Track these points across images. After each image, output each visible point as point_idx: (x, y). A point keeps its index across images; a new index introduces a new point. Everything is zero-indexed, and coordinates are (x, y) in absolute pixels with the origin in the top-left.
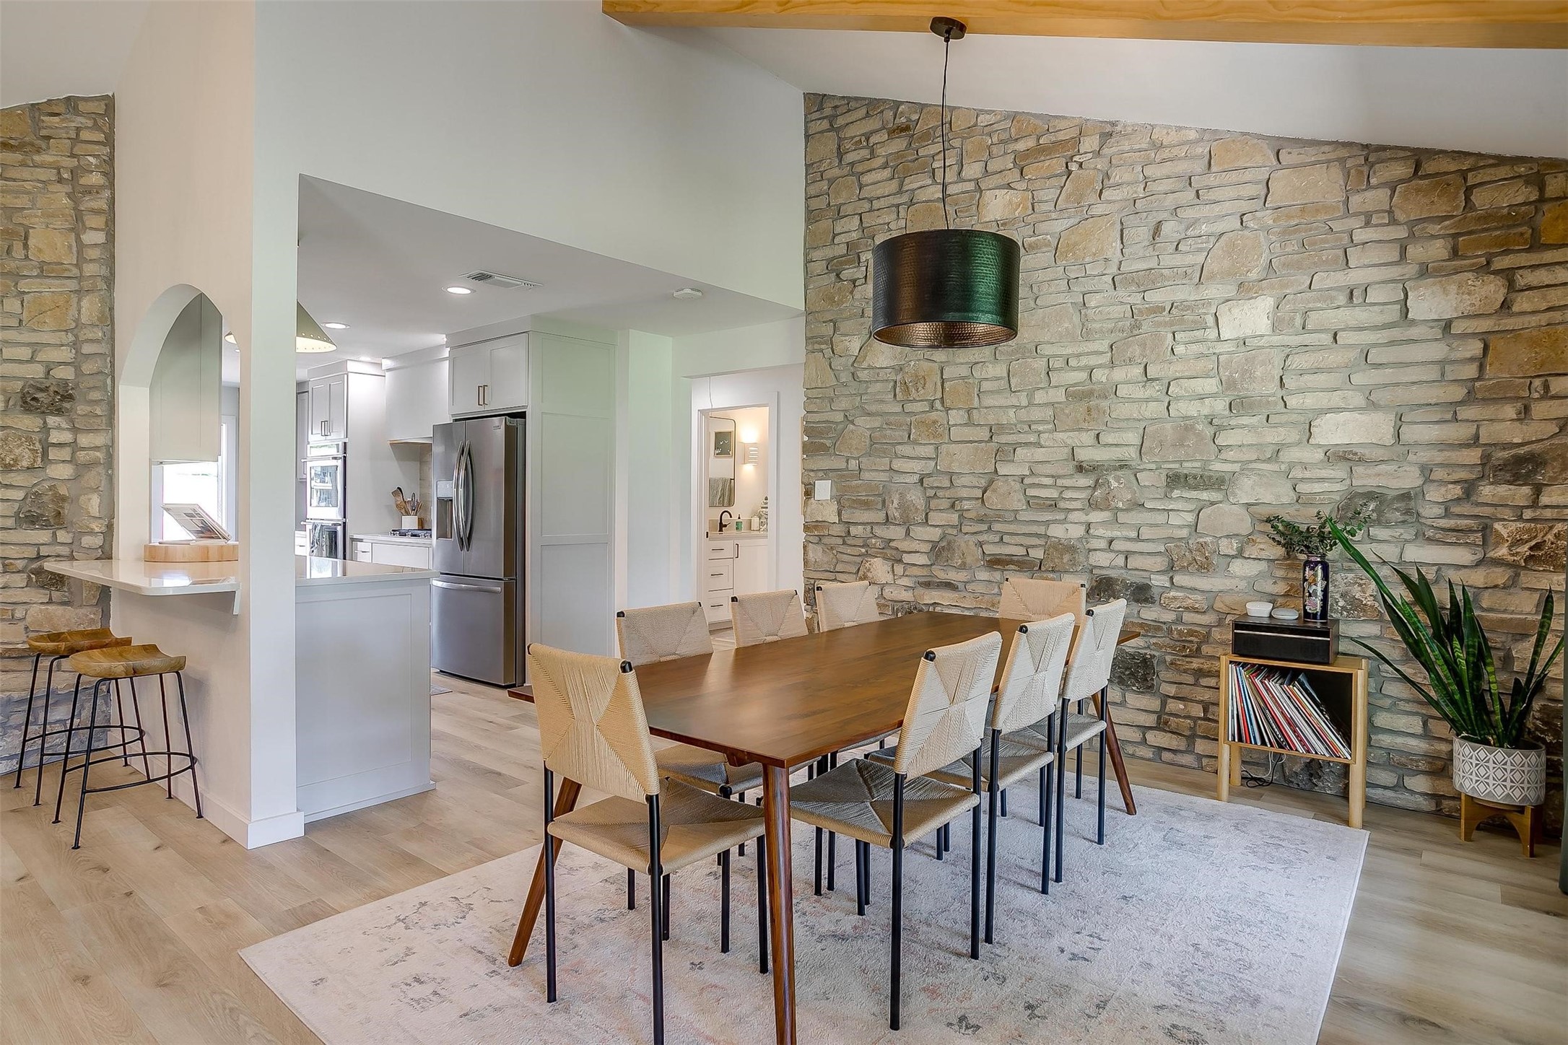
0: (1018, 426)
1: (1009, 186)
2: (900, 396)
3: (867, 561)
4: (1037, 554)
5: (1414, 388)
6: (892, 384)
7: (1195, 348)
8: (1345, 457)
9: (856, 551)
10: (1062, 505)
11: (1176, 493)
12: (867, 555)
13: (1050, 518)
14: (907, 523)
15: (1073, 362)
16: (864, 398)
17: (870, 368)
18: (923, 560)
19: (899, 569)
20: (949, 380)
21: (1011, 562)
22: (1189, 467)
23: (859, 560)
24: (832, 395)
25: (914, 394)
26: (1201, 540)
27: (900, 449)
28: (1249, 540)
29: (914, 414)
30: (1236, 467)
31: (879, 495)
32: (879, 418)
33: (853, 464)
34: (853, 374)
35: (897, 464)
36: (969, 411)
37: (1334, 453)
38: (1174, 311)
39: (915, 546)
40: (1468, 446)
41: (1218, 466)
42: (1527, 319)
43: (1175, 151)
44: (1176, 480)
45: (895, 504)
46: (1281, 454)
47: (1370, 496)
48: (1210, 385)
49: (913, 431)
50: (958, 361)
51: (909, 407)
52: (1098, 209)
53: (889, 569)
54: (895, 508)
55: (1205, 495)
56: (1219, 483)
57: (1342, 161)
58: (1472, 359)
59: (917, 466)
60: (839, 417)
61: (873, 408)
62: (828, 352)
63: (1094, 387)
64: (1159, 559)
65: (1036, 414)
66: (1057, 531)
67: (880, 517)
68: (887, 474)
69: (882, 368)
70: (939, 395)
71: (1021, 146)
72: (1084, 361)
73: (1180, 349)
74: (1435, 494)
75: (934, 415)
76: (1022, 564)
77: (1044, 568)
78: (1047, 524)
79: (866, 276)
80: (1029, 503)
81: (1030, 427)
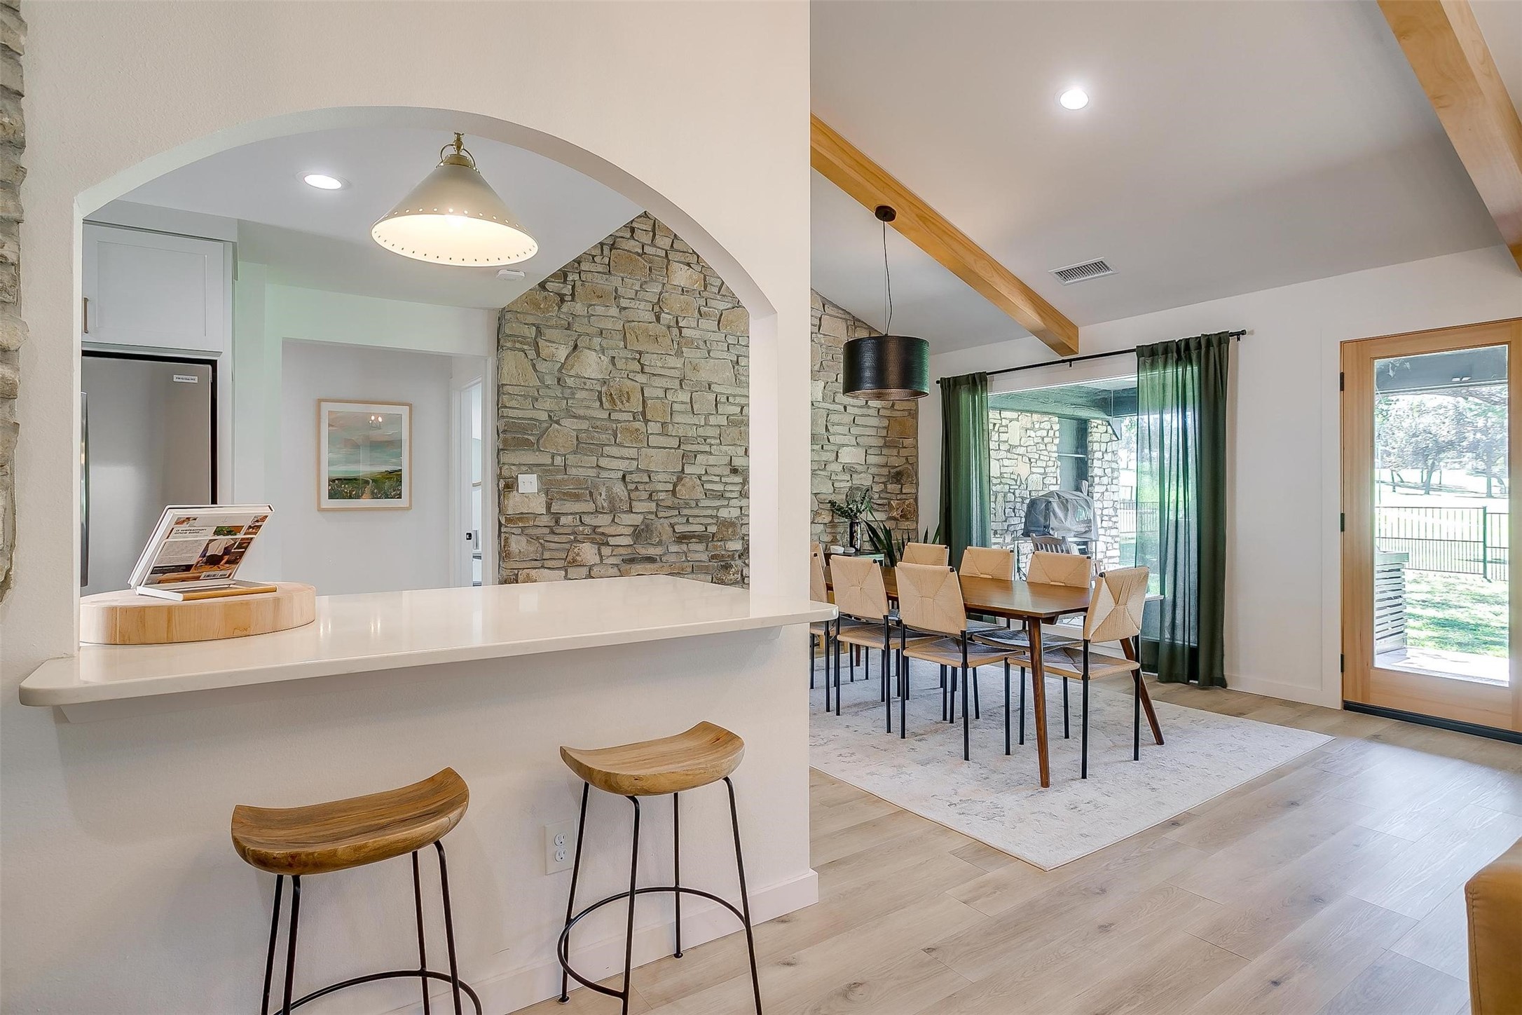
0: (698, 439)
1: (689, 265)
2: (606, 405)
3: (576, 547)
4: (712, 529)
5: (870, 438)
6: (598, 393)
8: (849, 470)
9: (564, 539)
10: (728, 495)
12: (576, 541)
13: (719, 504)
14: (613, 511)
15: (731, 399)
16: (570, 402)
17: (578, 376)
18: (628, 541)
19: (606, 551)
20: (648, 399)
21: (694, 537)
23: (567, 546)
24: (536, 394)
25: (619, 406)
27: (606, 450)
28: (817, 513)
29: (618, 421)
31: (587, 489)
32: (587, 422)
33: (559, 461)
34: (559, 380)
35: (604, 462)
36: (664, 425)
37: (846, 467)
39: (620, 530)
40: (884, 467)
42: (897, 412)
45: (603, 496)
46: (827, 466)
47: (858, 489)
49: (619, 435)
50: (654, 384)
51: (614, 416)
53: (596, 552)
54: (604, 499)
57: (847, 320)
58: (884, 428)
59: (623, 465)
60: (544, 416)
61: (581, 412)
62: (532, 355)
65: (709, 432)
66: (724, 513)
67: (591, 507)
68: (595, 470)
69: (589, 379)
70: (641, 409)
72: (738, 400)
74: (876, 488)
75: (637, 425)
76: (701, 538)
77: (715, 539)
78: (718, 508)
79: (573, 295)
80: (706, 494)
81: (705, 440)
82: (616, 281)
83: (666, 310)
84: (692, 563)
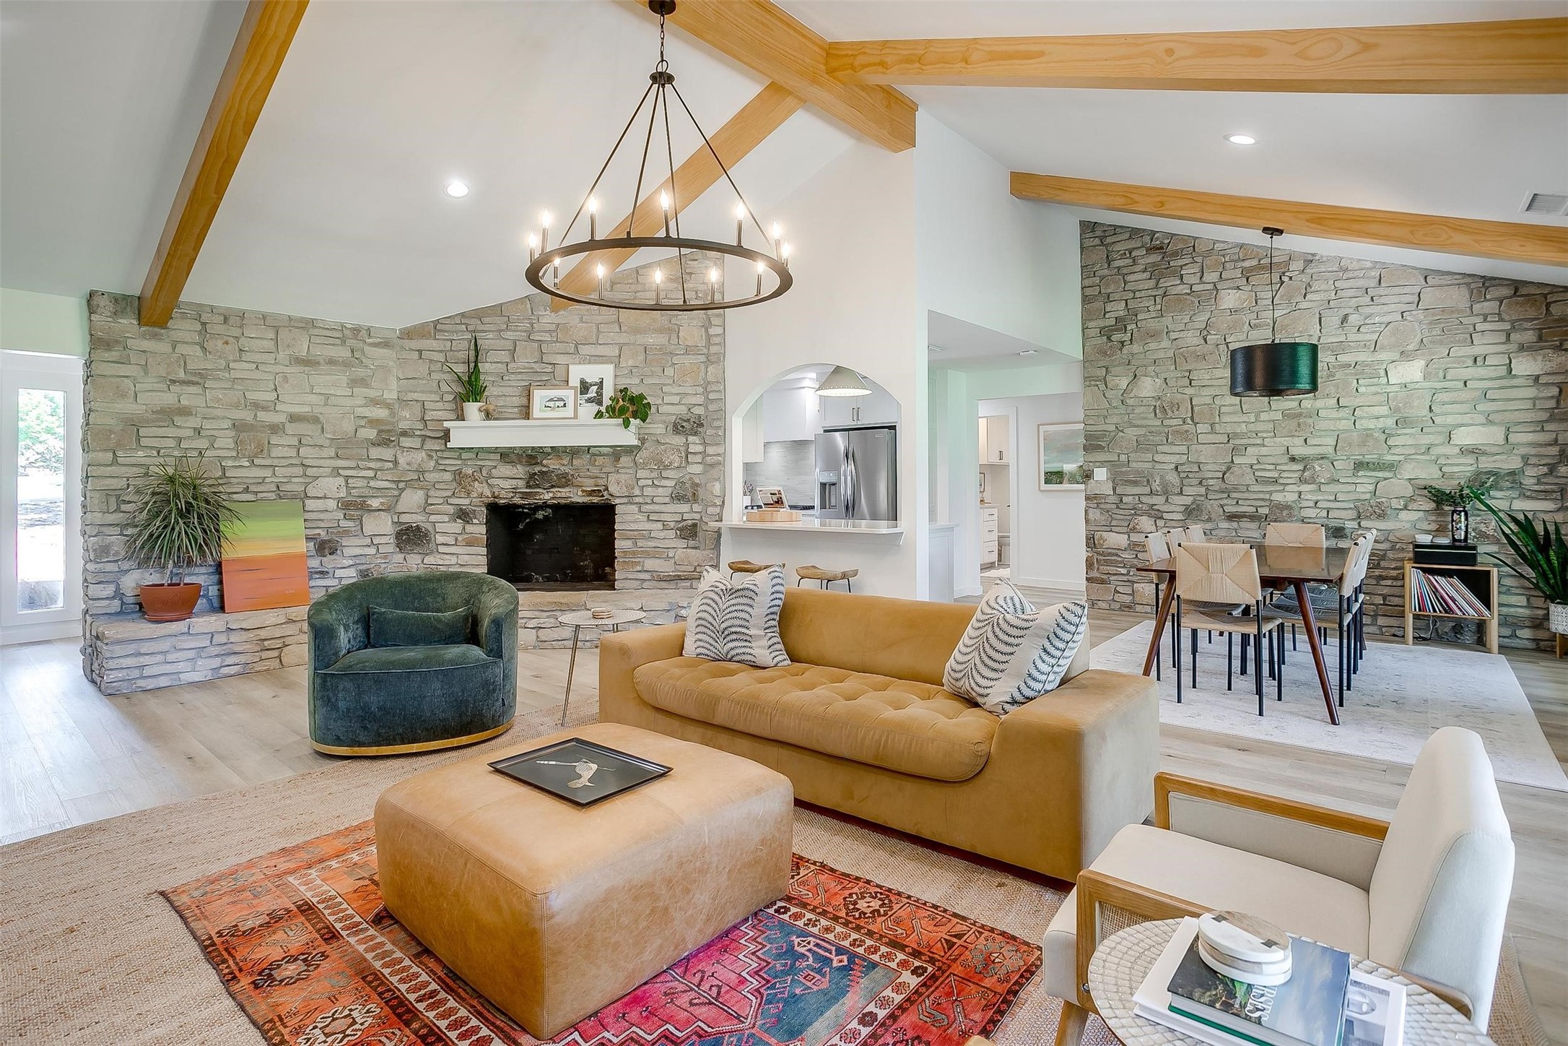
0: (1249, 434)
1: (1238, 288)
2: (1159, 415)
3: (1136, 518)
4: (1265, 511)
5: (1516, 413)
6: (1153, 407)
7: (1373, 389)
8: (1474, 451)
9: (1127, 512)
10: (1281, 481)
11: (1361, 473)
12: (1135, 514)
13: (1273, 489)
14: (1166, 493)
16: (1131, 416)
17: (1136, 397)
18: (1180, 517)
19: (1161, 523)
20: (1196, 406)
21: (1245, 516)
22: (1368, 458)
23: (1130, 518)
24: (1106, 413)
25: (1170, 414)
26: (1379, 500)
27: (1159, 448)
28: (1412, 499)
29: (1171, 426)
30: (1401, 458)
31: (1144, 477)
32: (1144, 429)
33: (1123, 458)
34: (1122, 401)
35: (1157, 458)
36: (1212, 425)
37: (1466, 450)
38: (1357, 367)
39: (1172, 508)
40: (1551, 445)
41: (1389, 458)
43: (1356, 273)
44: (1359, 466)
45: (1157, 483)
46: (1430, 450)
47: (1490, 473)
48: (1384, 410)
49: (1170, 437)
50: (1203, 394)
51: (1166, 422)
52: (1304, 305)
53: (1153, 523)
54: (1158, 485)
55: (1380, 474)
56: (1391, 467)
57: (1468, 284)
58: (1552, 397)
59: (1175, 459)
60: (1112, 428)
61: (1139, 422)
62: (1102, 387)
63: (1303, 411)
64: (1350, 512)
65: (1260, 427)
66: (1278, 497)
67: (1147, 490)
68: (1151, 464)
69: (1146, 398)
70: (1190, 415)
71: (1247, 264)
73: (1362, 389)
74: (1531, 472)
75: (1186, 427)
76: (1253, 518)
77: (1268, 519)
78: (1271, 493)
79: (1131, 340)
80: (1257, 480)
81: (1257, 434)
82: (1167, 321)
83: (1212, 332)
84: (1243, 538)
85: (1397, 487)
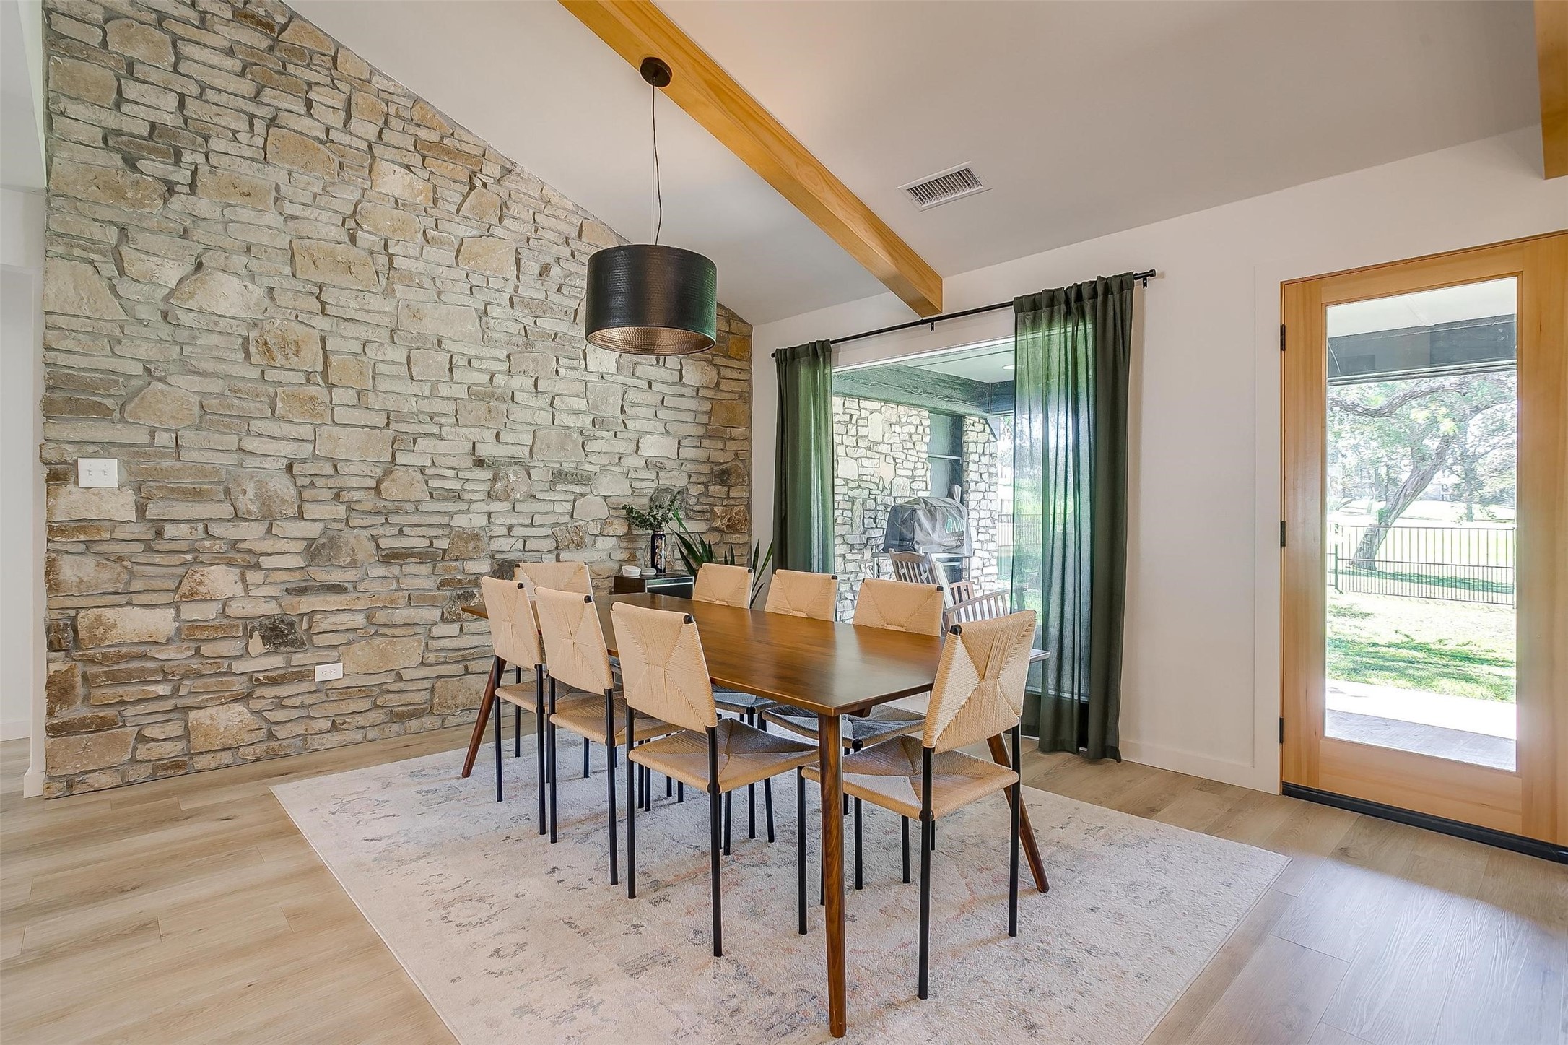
0: (419, 415)
1: (408, 167)
2: (256, 358)
3: (197, 572)
4: (442, 544)
5: (684, 425)
6: (240, 340)
7: (572, 373)
8: (655, 465)
9: (173, 559)
10: (466, 496)
11: (559, 487)
12: (196, 561)
13: (454, 508)
14: (269, 517)
15: (475, 363)
16: (187, 350)
17: (201, 311)
18: (297, 561)
19: (254, 577)
20: (334, 353)
21: (412, 555)
22: (567, 466)
23: (181, 571)
24: (118, 333)
25: (280, 360)
26: (576, 524)
27: (255, 425)
28: (606, 522)
29: (280, 384)
30: (597, 468)
31: (219, 483)
32: (220, 382)
33: (164, 439)
34: (165, 315)
35: (250, 444)
36: (360, 393)
37: (651, 462)
38: (557, 340)
39: (281, 545)
40: (704, 462)
41: (587, 467)
42: (724, 394)
43: (559, 212)
44: (559, 477)
45: (250, 494)
46: (622, 460)
47: (667, 490)
48: (581, 404)
49: (280, 405)
50: (345, 333)
51: (270, 375)
52: (497, 231)
53: (237, 578)
54: (251, 500)
55: (577, 489)
56: (587, 480)
58: (706, 413)
59: (288, 449)
60: (137, 369)
61: (209, 366)
62: (109, 269)
63: (495, 390)
64: (548, 541)
65: (438, 407)
66: (461, 522)
67: (227, 510)
68: (235, 456)
69: (224, 316)
70: (320, 368)
71: (423, 134)
72: (485, 365)
73: (562, 372)
74: (694, 491)
75: (312, 390)
76: (423, 556)
77: (447, 558)
78: (451, 515)
79: (193, 186)
80: (431, 494)
81: (431, 419)
82: (276, 174)
83: (366, 227)
84: (408, 592)
85: (592, 508)
